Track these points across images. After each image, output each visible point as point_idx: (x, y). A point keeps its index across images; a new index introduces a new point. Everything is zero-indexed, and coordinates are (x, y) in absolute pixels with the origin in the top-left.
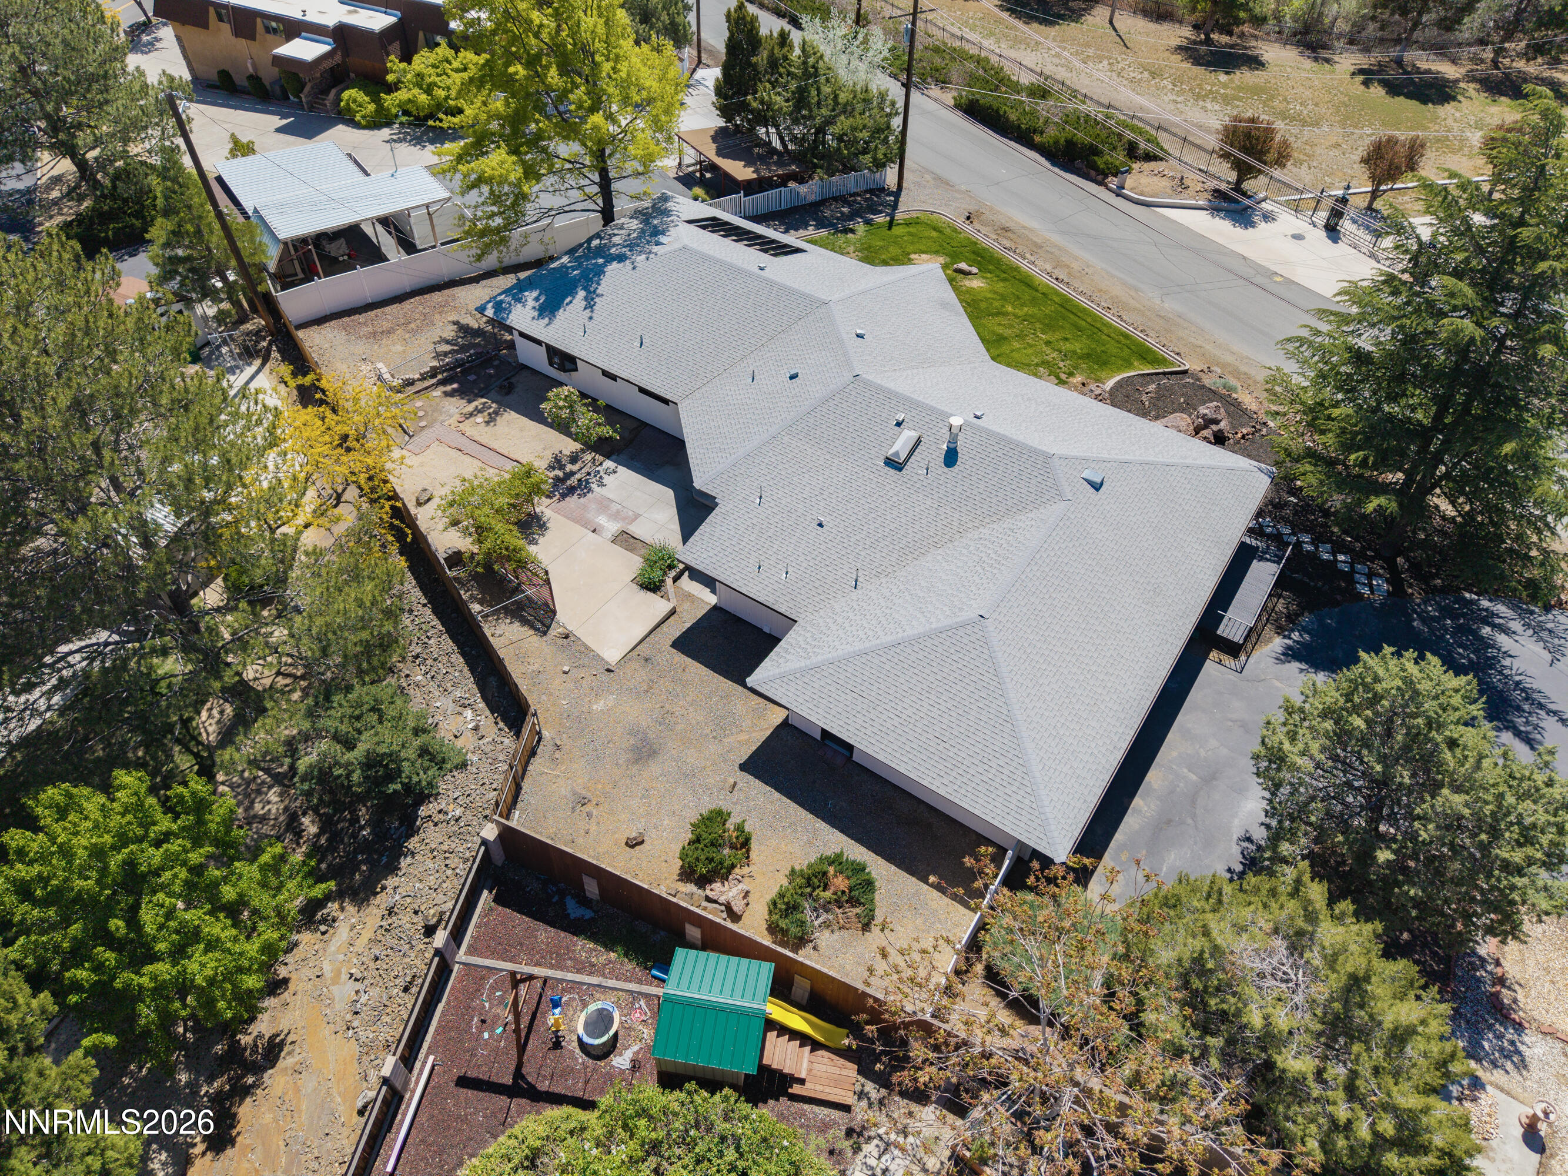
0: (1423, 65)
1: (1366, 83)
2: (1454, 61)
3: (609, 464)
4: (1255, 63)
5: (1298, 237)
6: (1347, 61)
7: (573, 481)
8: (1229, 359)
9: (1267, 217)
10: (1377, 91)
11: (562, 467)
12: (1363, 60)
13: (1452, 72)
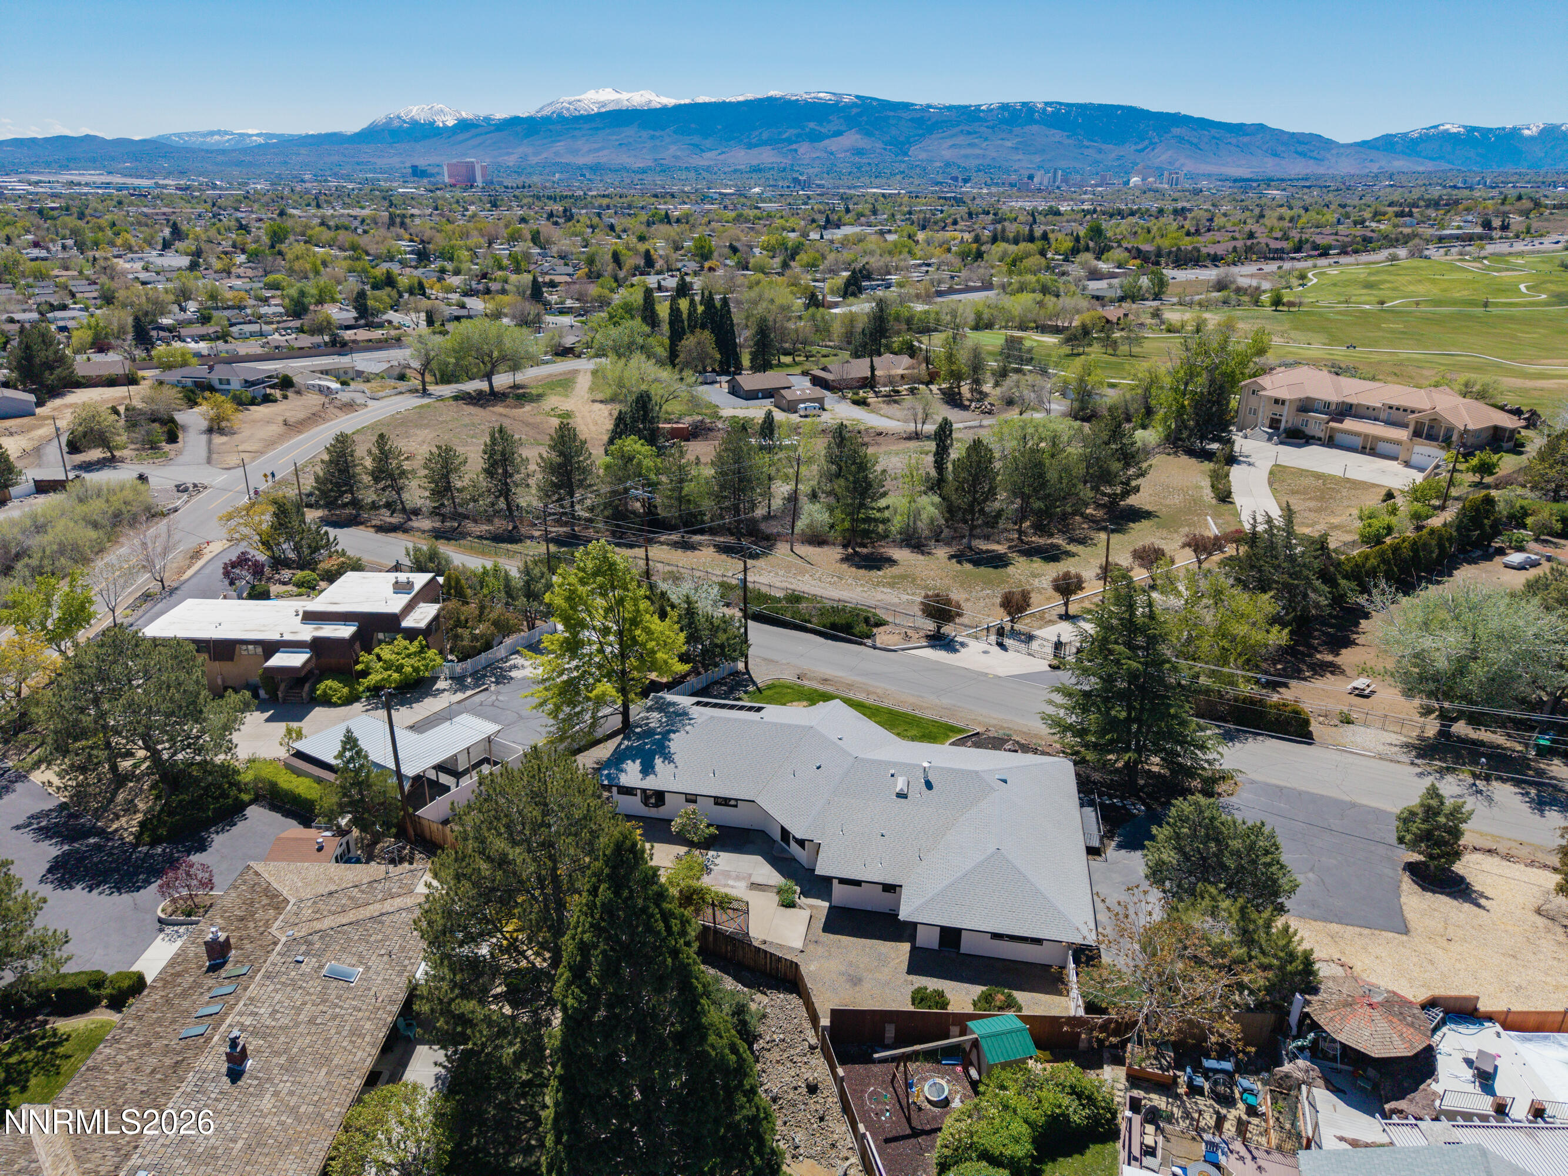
0: (984, 548)
1: (959, 562)
2: (998, 543)
3: (711, 853)
4: (891, 562)
5: (985, 652)
6: (942, 553)
8: (995, 722)
9: (963, 645)
10: (968, 566)
12: (952, 550)
13: (1001, 549)
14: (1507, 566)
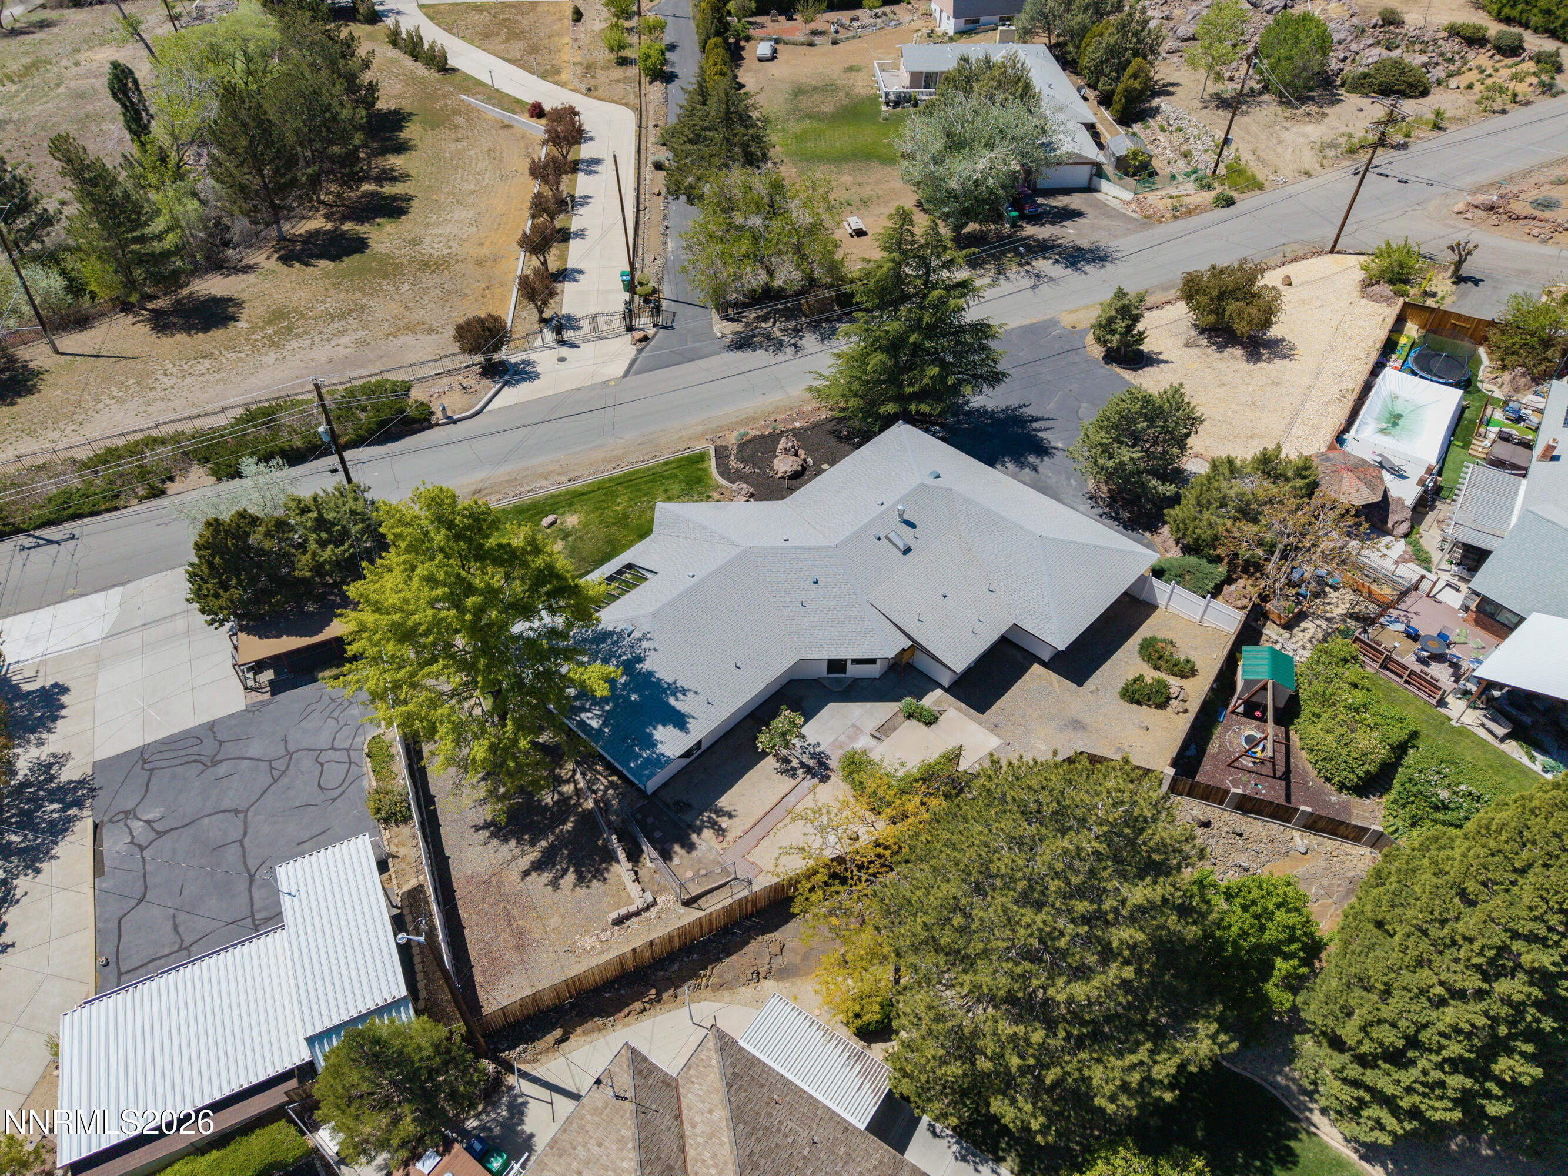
0: (302, 231)
1: (306, 264)
2: (305, 218)
5: (562, 360)
6: (262, 261)
7: (811, 763)
9: (528, 363)
11: (794, 769)
12: (269, 252)
13: (317, 223)
14: (760, 60)
